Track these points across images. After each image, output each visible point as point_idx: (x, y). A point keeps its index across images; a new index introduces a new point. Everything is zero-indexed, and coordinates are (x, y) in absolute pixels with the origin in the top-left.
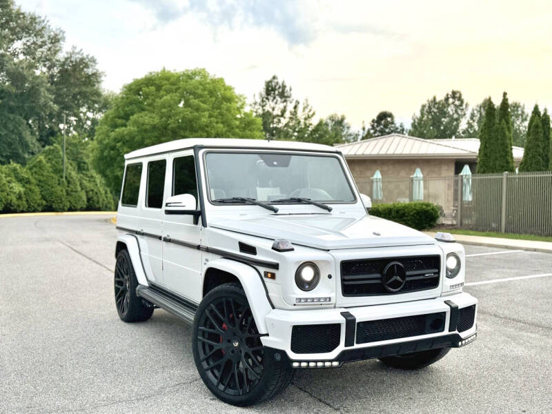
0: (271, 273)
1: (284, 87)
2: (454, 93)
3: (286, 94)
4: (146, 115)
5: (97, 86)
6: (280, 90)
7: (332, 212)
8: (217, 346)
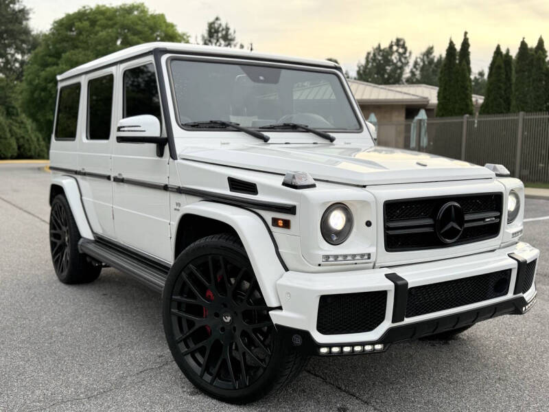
0: (282, 220)
1: (227, 29)
2: (398, 40)
3: (229, 37)
4: (80, 53)
5: (24, 23)
6: (224, 32)
7: (334, 142)
8: (199, 322)
